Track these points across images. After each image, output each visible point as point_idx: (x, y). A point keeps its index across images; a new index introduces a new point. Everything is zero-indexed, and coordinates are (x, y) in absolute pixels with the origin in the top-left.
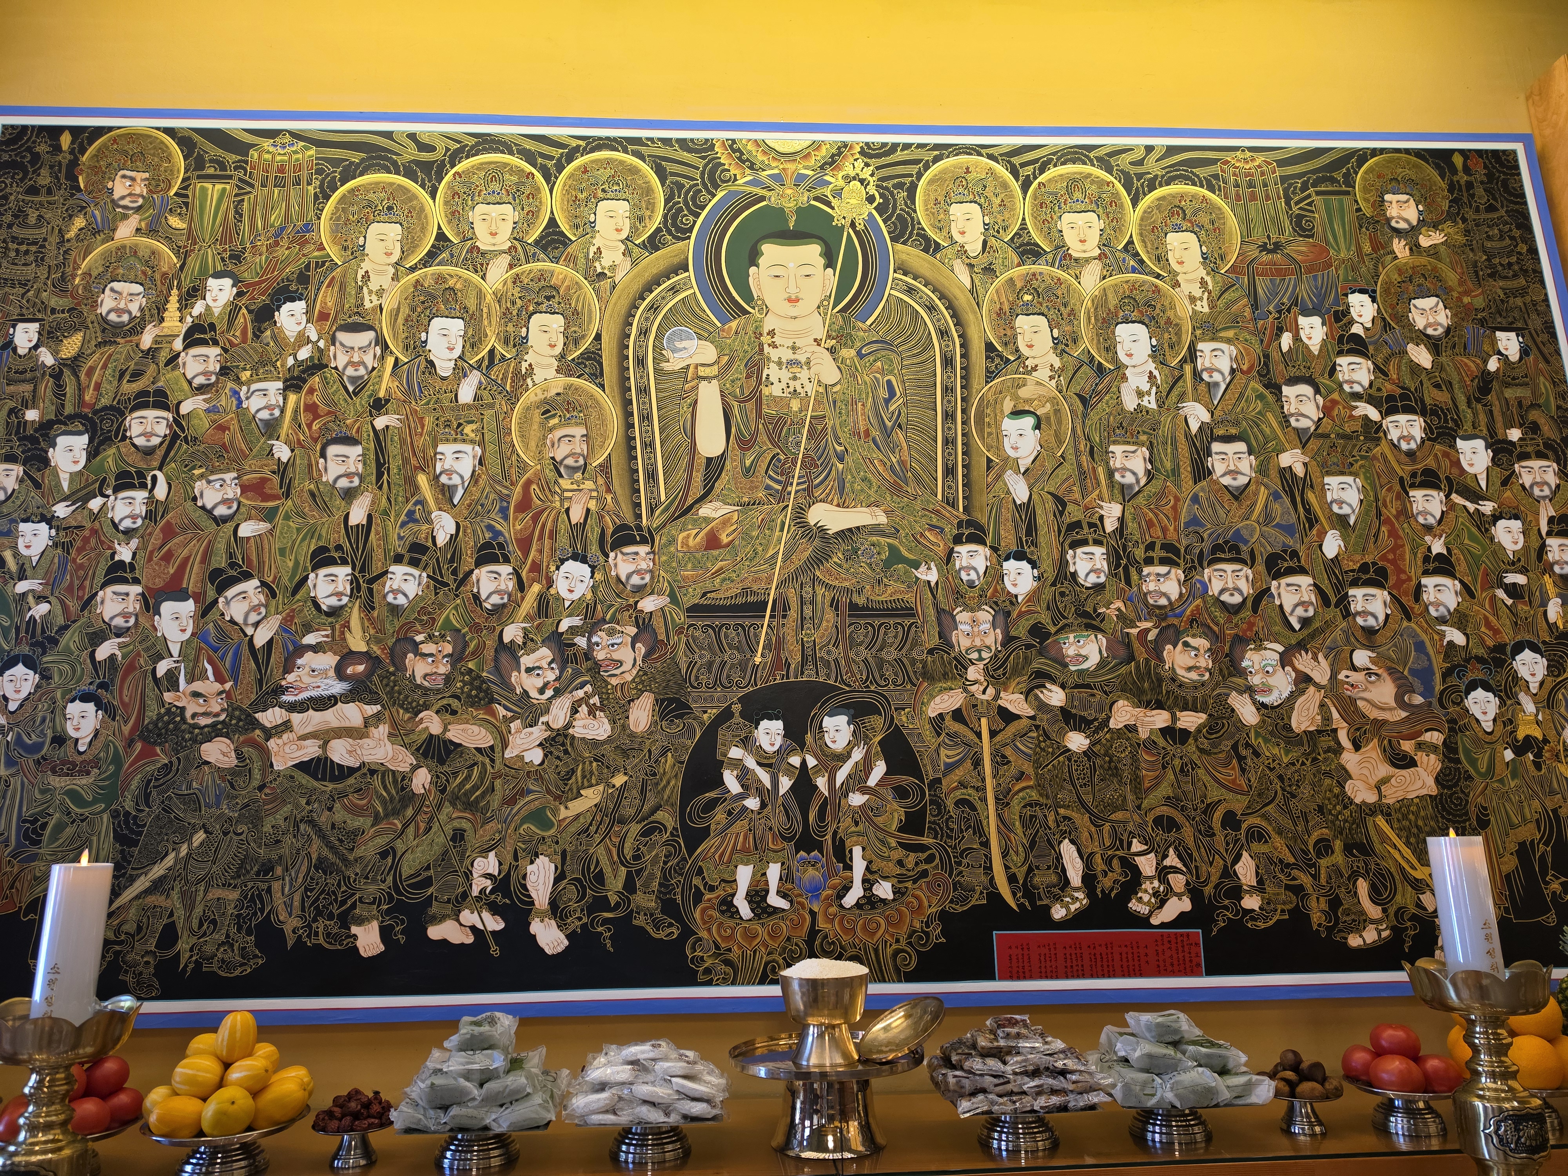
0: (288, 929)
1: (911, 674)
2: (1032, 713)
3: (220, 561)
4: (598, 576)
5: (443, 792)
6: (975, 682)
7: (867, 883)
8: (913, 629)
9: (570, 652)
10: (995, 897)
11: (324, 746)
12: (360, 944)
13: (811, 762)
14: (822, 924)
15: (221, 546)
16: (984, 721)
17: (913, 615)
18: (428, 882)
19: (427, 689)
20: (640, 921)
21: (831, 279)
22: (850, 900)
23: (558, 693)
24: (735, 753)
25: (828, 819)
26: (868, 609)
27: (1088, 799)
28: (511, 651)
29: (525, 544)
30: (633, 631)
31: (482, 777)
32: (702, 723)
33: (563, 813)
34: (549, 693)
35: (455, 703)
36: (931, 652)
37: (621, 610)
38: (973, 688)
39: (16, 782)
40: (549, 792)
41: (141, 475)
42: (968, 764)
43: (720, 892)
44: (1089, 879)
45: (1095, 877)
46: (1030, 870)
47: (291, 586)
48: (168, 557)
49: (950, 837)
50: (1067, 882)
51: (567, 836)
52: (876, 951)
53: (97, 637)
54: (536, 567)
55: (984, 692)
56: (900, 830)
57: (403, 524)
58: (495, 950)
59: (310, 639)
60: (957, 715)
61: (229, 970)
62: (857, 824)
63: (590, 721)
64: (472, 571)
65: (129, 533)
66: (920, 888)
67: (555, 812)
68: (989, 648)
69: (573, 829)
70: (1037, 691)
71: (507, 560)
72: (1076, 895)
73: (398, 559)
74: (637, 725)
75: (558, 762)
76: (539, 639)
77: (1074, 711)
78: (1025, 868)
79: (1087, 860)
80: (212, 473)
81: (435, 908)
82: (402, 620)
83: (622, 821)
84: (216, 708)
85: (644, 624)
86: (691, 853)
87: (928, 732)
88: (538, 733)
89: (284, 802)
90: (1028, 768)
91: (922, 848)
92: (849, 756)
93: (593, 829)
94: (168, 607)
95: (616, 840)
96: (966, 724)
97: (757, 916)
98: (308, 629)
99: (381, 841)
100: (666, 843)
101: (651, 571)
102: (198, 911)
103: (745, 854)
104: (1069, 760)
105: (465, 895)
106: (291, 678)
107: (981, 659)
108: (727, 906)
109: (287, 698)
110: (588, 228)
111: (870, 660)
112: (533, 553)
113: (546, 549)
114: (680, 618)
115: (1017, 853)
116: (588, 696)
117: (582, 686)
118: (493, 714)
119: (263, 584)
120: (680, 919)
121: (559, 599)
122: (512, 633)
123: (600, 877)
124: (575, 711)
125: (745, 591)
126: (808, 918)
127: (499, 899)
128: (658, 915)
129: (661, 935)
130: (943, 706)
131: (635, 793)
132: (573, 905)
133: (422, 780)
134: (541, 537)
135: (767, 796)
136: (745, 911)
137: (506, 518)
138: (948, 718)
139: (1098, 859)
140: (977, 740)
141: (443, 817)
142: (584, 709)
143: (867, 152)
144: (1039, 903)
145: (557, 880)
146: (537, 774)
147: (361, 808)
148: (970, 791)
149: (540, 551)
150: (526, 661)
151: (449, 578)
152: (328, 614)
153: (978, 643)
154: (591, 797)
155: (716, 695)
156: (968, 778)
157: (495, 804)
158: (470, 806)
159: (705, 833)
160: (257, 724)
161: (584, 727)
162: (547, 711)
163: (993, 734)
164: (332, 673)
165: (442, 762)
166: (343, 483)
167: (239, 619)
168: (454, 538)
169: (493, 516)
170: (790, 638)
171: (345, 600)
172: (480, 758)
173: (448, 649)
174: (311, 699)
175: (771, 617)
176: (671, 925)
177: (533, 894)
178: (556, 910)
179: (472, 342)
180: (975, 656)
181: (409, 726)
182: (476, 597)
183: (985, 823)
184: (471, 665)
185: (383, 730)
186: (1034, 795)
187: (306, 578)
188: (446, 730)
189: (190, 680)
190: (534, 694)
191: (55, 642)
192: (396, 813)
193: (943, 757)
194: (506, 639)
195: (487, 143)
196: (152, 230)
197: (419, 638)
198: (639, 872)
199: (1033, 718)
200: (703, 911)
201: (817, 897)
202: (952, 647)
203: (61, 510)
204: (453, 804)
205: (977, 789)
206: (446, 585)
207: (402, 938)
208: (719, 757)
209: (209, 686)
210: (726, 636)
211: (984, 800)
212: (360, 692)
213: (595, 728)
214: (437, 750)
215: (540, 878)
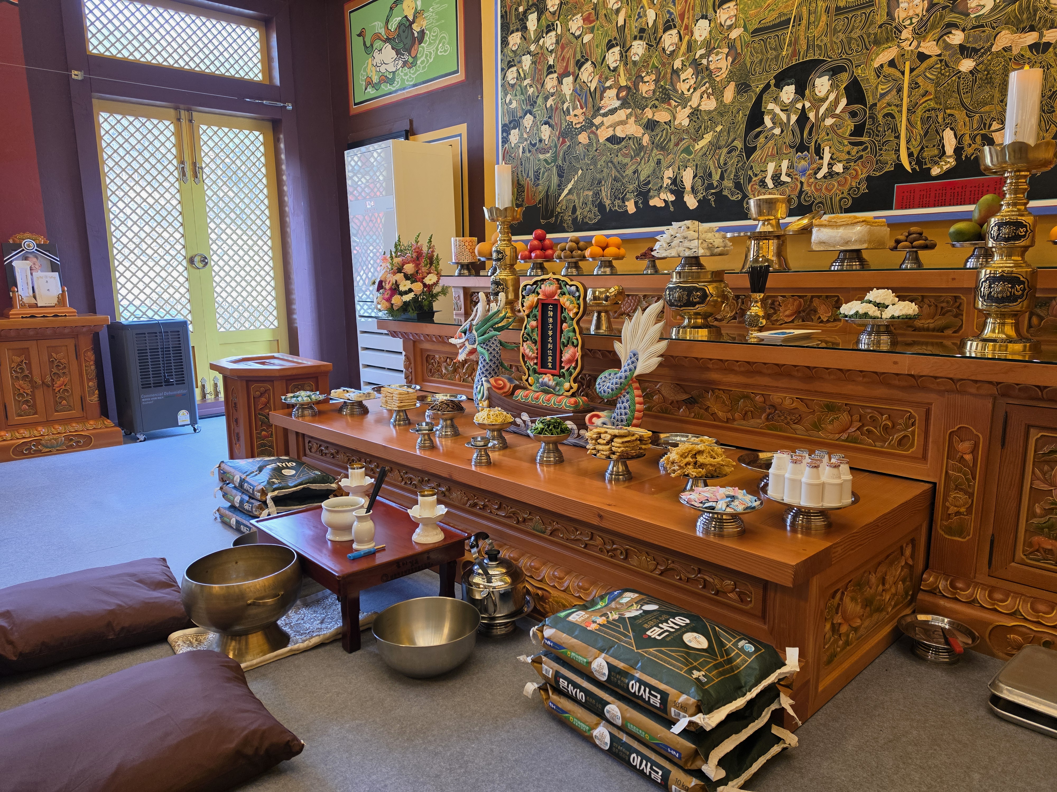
0: (607, 204)
1: (867, 43)
2: (940, 52)
3: (578, 57)
4: (712, 25)
5: (653, 143)
6: (906, 40)
7: (830, 165)
8: (872, 14)
9: (700, 68)
10: (899, 166)
11: (614, 130)
12: (628, 209)
13: (808, 105)
14: (805, 188)
15: (578, 49)
16: (908, 64)
17: (873, 5)
18: (649, 183)
19: (647, 98)
20: (725, 193)
22: (820, 175)
23: (695, 89)
24: (771, 106)
25: (813, 134)
26: (846, 8)
27: (967, 101)
28: (676, 72)
29: (682, 16)
30: (726, 50)
31: (666, 136)
32: (756, 94)
33: (697, 147)
34: (692, 90)
35: (657, 102)
36: (880, 27)
37: (721, 41)
38: (903, 44)
39: (531, 158)
40: (691, 138)
41: (553, 25)
42: (894, 92)
43: (760, 177)
44: (958, 151)
45: (963, 148)
46: (922, 148)
47: (601, 61)
48: (563, 59)
49: (877, 136)
50: (944, 153)
51: (698, 158)
52: (831, 199)
53: (546, 99)
54: (687, 28)
55: (910, 45)
56: (851, 135)
57: (637, 20)
58: (672, 209)
59: (608, 84)
60: (892, 63)
61: (591, 221)
62: (828, 135)
63: (708, 102)
64: (661, 37)
65: (551, 52)
66: (858, 165)
67: (694, 147)
68: (918, 15)
69: (700, 154)
70: (945, 37)
71: (675, 27)
72: (948, 160)
73: (635, 38)
74: (727, 100)
75: (695, 124)
76: (687, 64)
77: (968, 45)
78: (919, 148)
79: (959, 139)
80: (574, 16)
81: (651, 193)
82: (638, 67)
83: (719, 148)
84: (581, 121)
85: (732, 46)
86: (748, 159)
87: (872, 76)
88: (688, 111)
89: (603, 155)
90: (931, 88)
91: (861, 143)
92: (827, 98)
93: (708, 153)
94: (565, 80)
95: (717, 157)
96: (897, 68)
97: (776, 186)
98: (607, 79)
99: (634, 167)
100: (738, 156)
101: (736, 16)
102: (581, 199)
103: (772, 157)
104: (959, 78)
105: (661, 187)
106: (602, 102)
107: (911, 23)
108: (763, 183)
109: (602, 111)
111: (844, 40)
112: (686, 20)
113: (691, 17)
114: (748, 38)
115: (916, 140)
116: (707, 89)
117: (705, 84)
118: (670, 105)
119: (592, 63)
120: (742, 191)
121: (696, 41)
122: (677, 64)
123: (710, 175)
124: (702, 97)
125: (780, 15)
126: (799, 185)
127: (673, 187)
128: (733, 189)
129: (734, 198)
130: (883, 59)
131: (725, 133)
132: (700, 188)
133: (646, 140)
134: (688, 11)
135: (784, 126)
136: (770, 184)
137: (674, 5)
138: (885, 66)
139: (967, 137)
140: (901, 76)
141: (653, 155)
142: (705, 96)
144: (924, 167)
145: (694, 177)
146: (687, 131)
147: (626, 154)
148: (893, 107)
149: (688, 18)
150: (683, 77)
151: (654, 43)
152: (613, 71)
153: (911, 13)
154: (708, 137)
155: (763, 77)
156: (893, 100)
157: (671, 147)
158: (663, 149)
159: (754, 149)
160: (592, 124)
161: (705, 105)
162: (690, 100)
163: (912, 70)
164: (615, 98)
165: (652, 131)
166: (616, 7)
167: (586, 81)
168: (655, 21)
169: (670, 5)
170: (802, 37)
171: (618, 62)
172: (666, 126)
173: (654, 77)
174: (609, 110)
175: (793, 26)
176: (738, 193)
177: (685, 184)
178: (694, 190)
180: (909, 22)
181: (641, 116)
182: (664, 49)
183: (899, 125)
184: (662, 83)
185: (633, 119)
186: (932, 104)
187: (605, 56)
188: (654, 116)
189: (573, 110)
190: (686, 92)
191: (535, 102)
192: (638, 155)
193: (880, 90)
194: (675, 68)
197: (643, 75)
198: (726, 171)
199: (940, 55)
200: (752, 186)
201: (804, 175)
202: (894, 19)
203: (533, 48)
204: (657, 149)
205: (897, 106)
206: (652, 46)
207: (641, 206)
208: (763, 110)
209: (579, 111)
210: (769, 43)
211: (900, 112)
212: (625, 104)
213: (709, 105)
214: (651, 125)
215: (688, 177)
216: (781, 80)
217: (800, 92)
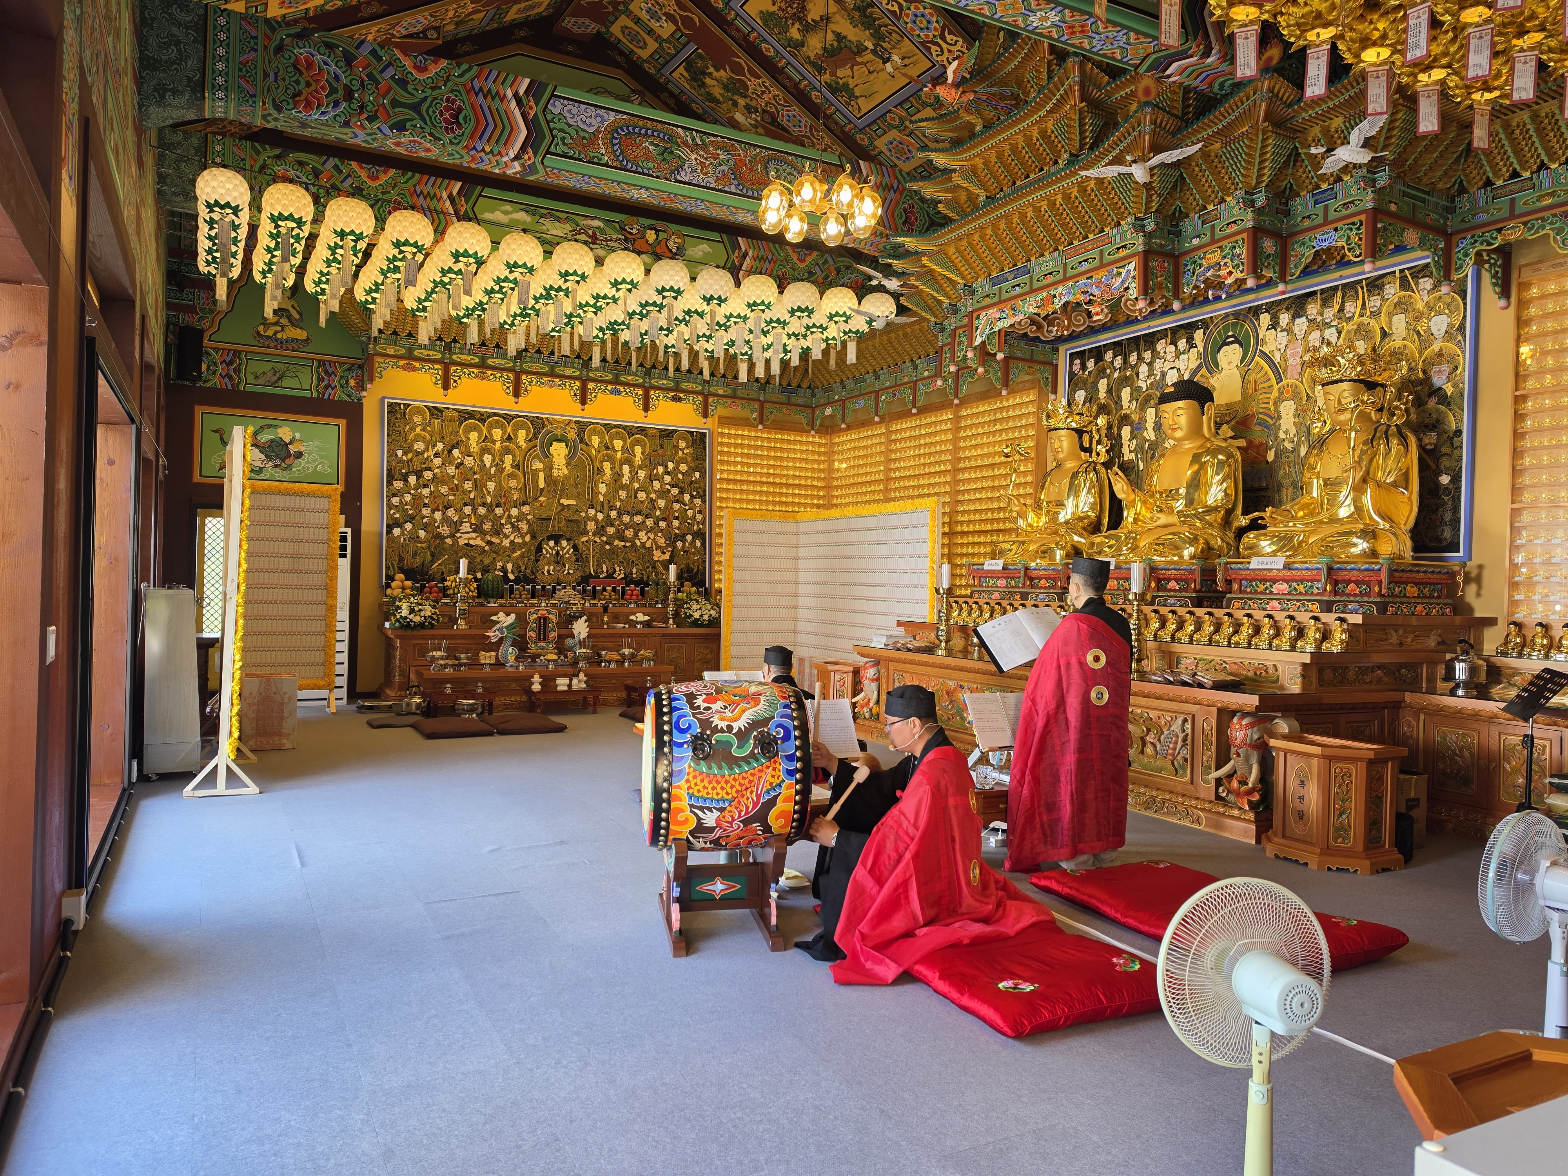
1: (579, 533)
2: (600, 542)
3: (446, 504)
4: (519, 511)
5: (491, 550)
6: (590, 535)
7: (568, 570)
9: (514, 526)
10: (590, 573)
11: (469, 541)
13: (559, 549)
14: (560, 577)
15: (445, 501)
16: (591, 543)
19: (487, 531)
20: (527, 575)
21: (567, 451)
23: (512, 533)
24: (545, 546)
25: (562, 559)
27: (608, 557)
28: (503, 525)
29: (505, 504)
30: (526, 522)
31: (498, 548)
32: (539, 541)
33: (513, 556)
34: (510, 533)
35: (493, 534)
36: (583, 529)
37: (524, 518)
38: (590, 537)
39: (411, 545)
40: (510, 551)
41: (428, 485)
42: (588, 550)
43: (542, 571)
44: (607, 571)
46: (597, 569)
47: (460, 510)
48: (435, 502)
49: (584, 563)
50: (603, 571)
51: (514, 560)
54: (507, 508)
55: (592, 537)
56: (575, 561)
57: (481, 498)
59: (464, 520)
62: (567, 560)
64: (495, 509)
66: (577, 571)
68: (593, 529)
69: (515, 558)
70: (601, 538)
71: (501, 507)
72: (605, 573)
73: (480, 505)
74: (527, 540)
75: (512, 546)
76: (508, 523)
77: (608, 542)
79: (607, 568)
80: (442, 485)
82: (482, 518)
83: (524, 557)
84: (447, 533)
85: (528, 521)
86: (537, 564)
88: (508, 541)
89: (462, 551)
90: (599, 551)
91: (579, 565)
92: (566, 548)
93: (519, 558)
94: (436, 513)
95: (523, 561)
96: (588, 543)
97: (548, 575)
98: (464, 518)
100: (532, 562)
101: (529, 510)
102: (447, 569)
103: (547, 564)
104: (606, 550)
105: (496, 569)
106: (461, 528)
109: (461, 531)
110: (517, 437)
114: (535, 520)
115: (595, 566)
116: (517, 534)
117: (516, 532)
118: (500, 537)
119: (455, 509)
120: (534, 575)
121: (511, 515)
122: (503, 521)
125: (548, 516)
126: (557, 576)
130: (584, 540)
131: (527, 553)
132: (515, 572)
133: (487, 548)
134: (508, 503)
135: (551, 554)
136: (546, 574)
137: (501, 498)
138: (585, 542)
139: (609, 568)
140: (590, 546)
141: (491, 555)
142: (516, 537)
143: (576, 422)
145: (512, 567)
146: (508, 548)
147: (476, 552)
148: (588, 555)
149: (508, 505)
150: (506, 527)
152: (467, 516)
153: (591, 528)
154: (519, 553)
155: (541, 535)
156: (588, 552)
157: (501, 553)
158: (496, 553)
159: (539, 560)
160: (455, 536)
161: (517, 540)
162: (510, 537)
163: (593, 545)
164: (469, 527)
165: (491, 545)
166: (469, 489)
168: (491, 502)
169: (498, 498)
170: (556, 525)
171: (471, 513)
172: (498, 545)
173: (491, 524)
174: (465, 532)
177: (508, 570)
178: (512, 572)
179: (493, 460)
180: (591, 531)
181: (484, 538)
182: (496, 514)
183: (590, 561)
184: (495, 527)
185: (479, 538)
186: (599, 556)
187: (463, 508)
188: (491, 539)
189: (442, 527)
190: (507, 533)
191: (415, 518)
192: (483, 554)
193: (583, 549)
194: (501, 523)
195: (495, 415)
196: (424, 430)
197: (485, 521)
198: (527, 566)
200: (539, 574)
202: (587, 529)
203: (413, 492)
204: (493, 553)
206: (490, 511)
208: (542, 547)
209: (446, 528)
211: (590, 557)
212: (474, 531)
213: (520, 540)
214: (489, 543)
215: (509, 567)
216: (549, 538)
217: (556, 544)
